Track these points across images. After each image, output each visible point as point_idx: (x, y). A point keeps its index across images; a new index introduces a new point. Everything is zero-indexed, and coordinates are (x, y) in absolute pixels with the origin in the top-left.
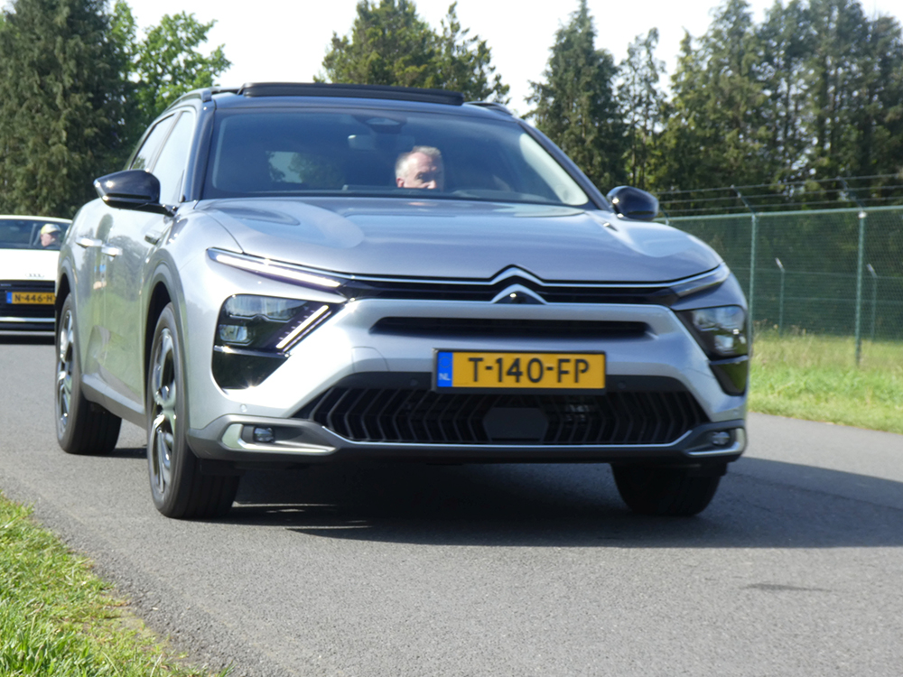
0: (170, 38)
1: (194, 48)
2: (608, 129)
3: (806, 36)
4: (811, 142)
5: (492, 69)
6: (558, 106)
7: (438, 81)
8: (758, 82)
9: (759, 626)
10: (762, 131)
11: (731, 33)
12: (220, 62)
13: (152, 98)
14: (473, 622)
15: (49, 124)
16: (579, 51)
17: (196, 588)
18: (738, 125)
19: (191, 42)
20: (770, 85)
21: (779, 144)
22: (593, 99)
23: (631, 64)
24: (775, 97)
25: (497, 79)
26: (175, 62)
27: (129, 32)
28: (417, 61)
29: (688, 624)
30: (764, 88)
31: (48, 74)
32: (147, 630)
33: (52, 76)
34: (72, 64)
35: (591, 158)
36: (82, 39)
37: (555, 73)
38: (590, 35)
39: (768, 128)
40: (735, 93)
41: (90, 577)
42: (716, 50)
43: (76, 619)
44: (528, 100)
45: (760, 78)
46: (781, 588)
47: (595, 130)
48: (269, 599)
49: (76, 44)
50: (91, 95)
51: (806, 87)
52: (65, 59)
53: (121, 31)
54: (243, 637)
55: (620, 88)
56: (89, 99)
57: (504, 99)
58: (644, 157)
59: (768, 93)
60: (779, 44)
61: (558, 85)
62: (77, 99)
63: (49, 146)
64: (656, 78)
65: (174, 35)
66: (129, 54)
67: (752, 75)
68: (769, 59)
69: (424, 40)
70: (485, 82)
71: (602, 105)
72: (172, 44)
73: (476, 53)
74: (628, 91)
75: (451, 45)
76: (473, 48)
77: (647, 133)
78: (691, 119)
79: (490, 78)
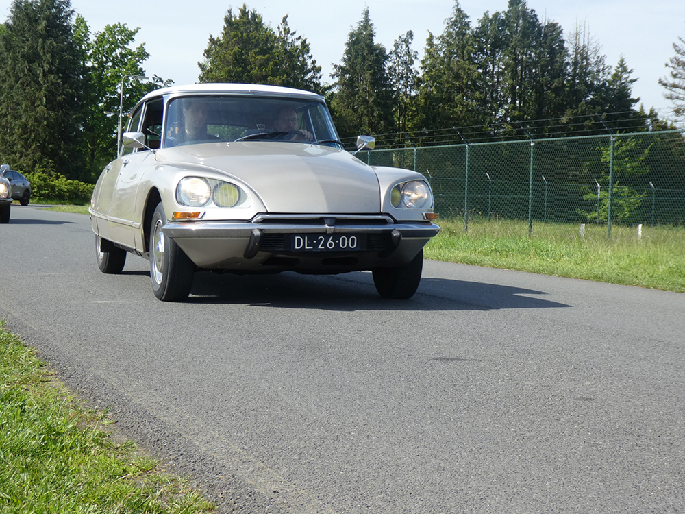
0: (110, 40)
1: (126, 46)
2: (382, 94)
3: (503, 36)
4: (507, 101)
5: (310, 57)
6: (351, 79)
7: (276, 64)
8: (475, 64)
9: (434, 380)
10: (477, 94)
11: (457, 34)
12: (143, 54)
13: (100, 77)
14: (263, 381)
15: (34, 93)
16: (364, 46)
17: (98, 365)
18: (463, 91)
19: (123, 42)
20: (481, 66)
21: (488, 102)
22: (373, 75)
23: (396, 54)
24: (485, 73)
25: (314, 62)
26: (114, 54)
27: (85, 36)
28: (263, 52)
29: (392, 380)
30: (478, 68)
31: (34, 62)
32: (66, 388)
33: (36, 63)
34: (49, 55)
35: (373, 112)
36: (55, 41)
37: (349, 59)
38: (371, 35)
39: (481, 93)
40: (460, 71)
41: (34, 359)
42: (449, 44)
43: (22, 383)
44: (333, 76)
45: (476, 61)
46: (452, 360)
47: (375, 94)
48: (142, 370)
49: (51, 43)
50: (61, 75)
51: (504, 67)
52: (44, 53)
53: (80, 35)
54: (122, 391)
55: (390, 68)
56: (60, 78)
57: (318, 75)
58: (405, 111)
59: (481, 71)
60: (487, 41)
61: (352, 67)
62: (52, 77)
63: (35, 107)
64: (412, 62)
65: (114, 37)
66: (85, 50)
67: (470, 59)
68: (481, 50)
69: (267, 39)
70: (306, 65)
71: (379, 79)
72: (112, 43)
73: (300, 47)
74: (395, 70)
75: (285, 43)
76: (298, 43)
77: (407, 96)
78: (433, 88)
79: (309, 62)
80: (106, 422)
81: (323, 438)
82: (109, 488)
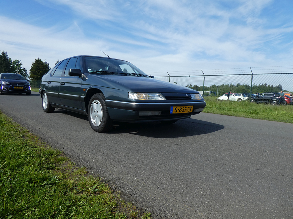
7: (44, 67)
12: (21, 64)
13: (14, 68)
17: (11, 111)
19: (18, 62)
28: (42, 65)
33: (2, 65)
34: (4, 64)
36: (5, 61)
50: (7, 67)
54: (15, 115)
62: (5, 67)
75: (45, 64)
76: (47, 64)
79: (49, 67)
80: (11, 119)
81: (48, 121)
82: (11, 129)
